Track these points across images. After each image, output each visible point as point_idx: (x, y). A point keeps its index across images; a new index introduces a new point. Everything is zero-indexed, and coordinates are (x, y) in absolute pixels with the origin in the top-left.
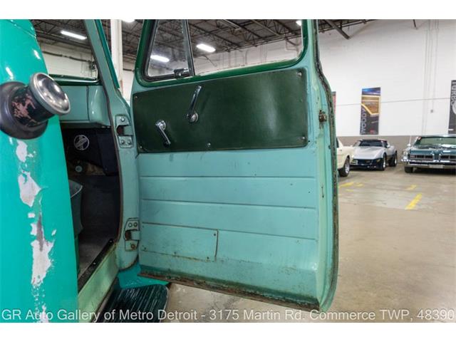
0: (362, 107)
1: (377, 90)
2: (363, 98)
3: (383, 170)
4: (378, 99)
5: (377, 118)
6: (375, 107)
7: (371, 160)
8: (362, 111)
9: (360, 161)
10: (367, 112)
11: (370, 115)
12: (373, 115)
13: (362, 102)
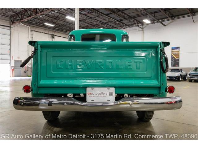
0: (172, 55)
1: (178, 48)
2: (172, 51)
3: (180, 81)
4: (179, 52)
5: (178, 60)
6: (178, 55)
7: (174, 77)
8: (172, 57)
9: (170, 77)
10: (174, 57)
11: (175, 58)
12: (176, 58)
13: (172, 53)
